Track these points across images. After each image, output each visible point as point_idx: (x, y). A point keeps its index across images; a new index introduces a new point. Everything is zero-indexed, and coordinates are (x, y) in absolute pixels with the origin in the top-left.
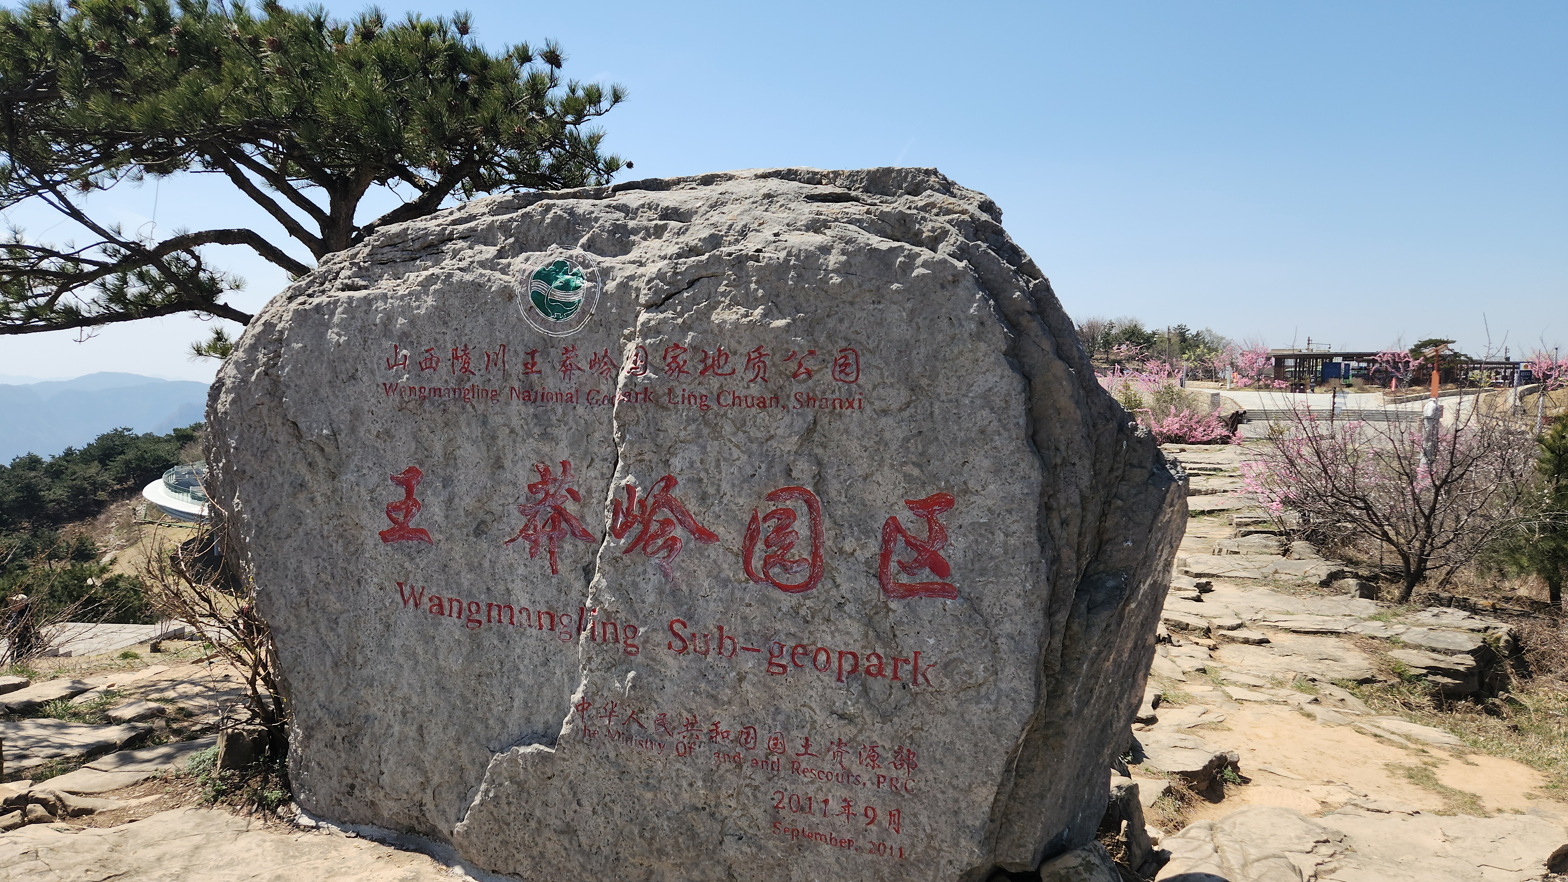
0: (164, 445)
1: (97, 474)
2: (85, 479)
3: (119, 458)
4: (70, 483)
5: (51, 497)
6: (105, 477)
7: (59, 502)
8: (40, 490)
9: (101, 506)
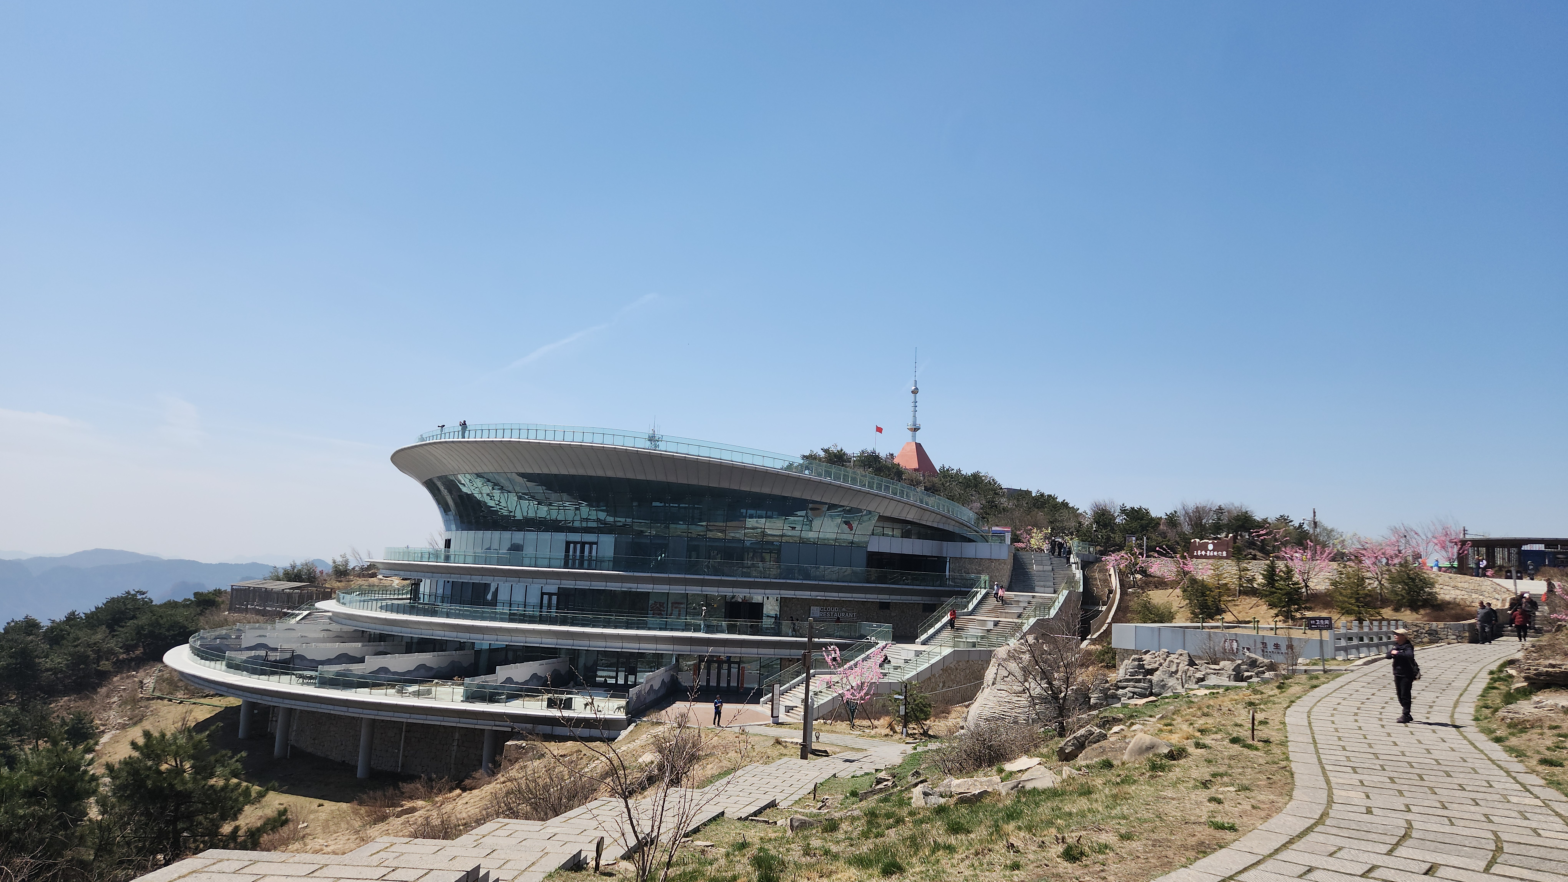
0: (181, 610)
1: (103, 640)
2: (89, 646)
3: (130, 623)
4: (72, 649)
5: (48, 666)
6: (112, 644)
7: (55, 671)
8: (37, 656)
9: (103, 677)
